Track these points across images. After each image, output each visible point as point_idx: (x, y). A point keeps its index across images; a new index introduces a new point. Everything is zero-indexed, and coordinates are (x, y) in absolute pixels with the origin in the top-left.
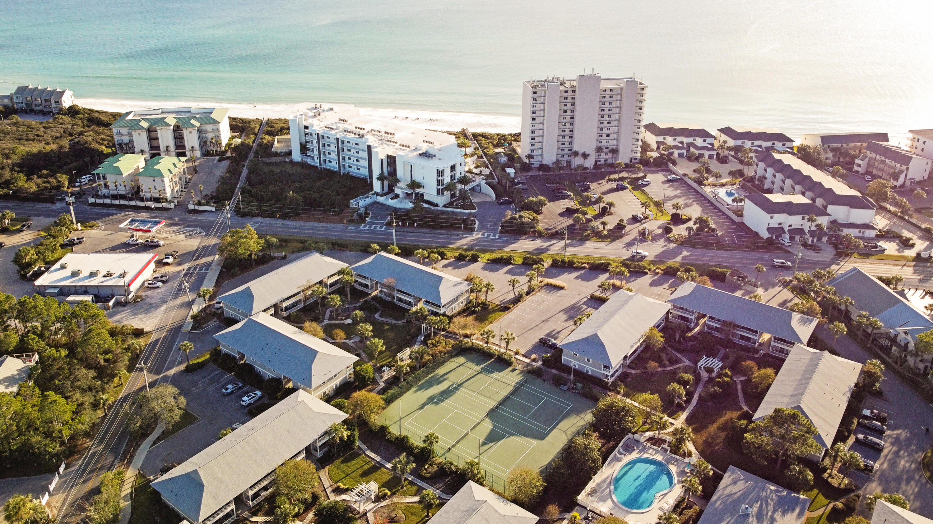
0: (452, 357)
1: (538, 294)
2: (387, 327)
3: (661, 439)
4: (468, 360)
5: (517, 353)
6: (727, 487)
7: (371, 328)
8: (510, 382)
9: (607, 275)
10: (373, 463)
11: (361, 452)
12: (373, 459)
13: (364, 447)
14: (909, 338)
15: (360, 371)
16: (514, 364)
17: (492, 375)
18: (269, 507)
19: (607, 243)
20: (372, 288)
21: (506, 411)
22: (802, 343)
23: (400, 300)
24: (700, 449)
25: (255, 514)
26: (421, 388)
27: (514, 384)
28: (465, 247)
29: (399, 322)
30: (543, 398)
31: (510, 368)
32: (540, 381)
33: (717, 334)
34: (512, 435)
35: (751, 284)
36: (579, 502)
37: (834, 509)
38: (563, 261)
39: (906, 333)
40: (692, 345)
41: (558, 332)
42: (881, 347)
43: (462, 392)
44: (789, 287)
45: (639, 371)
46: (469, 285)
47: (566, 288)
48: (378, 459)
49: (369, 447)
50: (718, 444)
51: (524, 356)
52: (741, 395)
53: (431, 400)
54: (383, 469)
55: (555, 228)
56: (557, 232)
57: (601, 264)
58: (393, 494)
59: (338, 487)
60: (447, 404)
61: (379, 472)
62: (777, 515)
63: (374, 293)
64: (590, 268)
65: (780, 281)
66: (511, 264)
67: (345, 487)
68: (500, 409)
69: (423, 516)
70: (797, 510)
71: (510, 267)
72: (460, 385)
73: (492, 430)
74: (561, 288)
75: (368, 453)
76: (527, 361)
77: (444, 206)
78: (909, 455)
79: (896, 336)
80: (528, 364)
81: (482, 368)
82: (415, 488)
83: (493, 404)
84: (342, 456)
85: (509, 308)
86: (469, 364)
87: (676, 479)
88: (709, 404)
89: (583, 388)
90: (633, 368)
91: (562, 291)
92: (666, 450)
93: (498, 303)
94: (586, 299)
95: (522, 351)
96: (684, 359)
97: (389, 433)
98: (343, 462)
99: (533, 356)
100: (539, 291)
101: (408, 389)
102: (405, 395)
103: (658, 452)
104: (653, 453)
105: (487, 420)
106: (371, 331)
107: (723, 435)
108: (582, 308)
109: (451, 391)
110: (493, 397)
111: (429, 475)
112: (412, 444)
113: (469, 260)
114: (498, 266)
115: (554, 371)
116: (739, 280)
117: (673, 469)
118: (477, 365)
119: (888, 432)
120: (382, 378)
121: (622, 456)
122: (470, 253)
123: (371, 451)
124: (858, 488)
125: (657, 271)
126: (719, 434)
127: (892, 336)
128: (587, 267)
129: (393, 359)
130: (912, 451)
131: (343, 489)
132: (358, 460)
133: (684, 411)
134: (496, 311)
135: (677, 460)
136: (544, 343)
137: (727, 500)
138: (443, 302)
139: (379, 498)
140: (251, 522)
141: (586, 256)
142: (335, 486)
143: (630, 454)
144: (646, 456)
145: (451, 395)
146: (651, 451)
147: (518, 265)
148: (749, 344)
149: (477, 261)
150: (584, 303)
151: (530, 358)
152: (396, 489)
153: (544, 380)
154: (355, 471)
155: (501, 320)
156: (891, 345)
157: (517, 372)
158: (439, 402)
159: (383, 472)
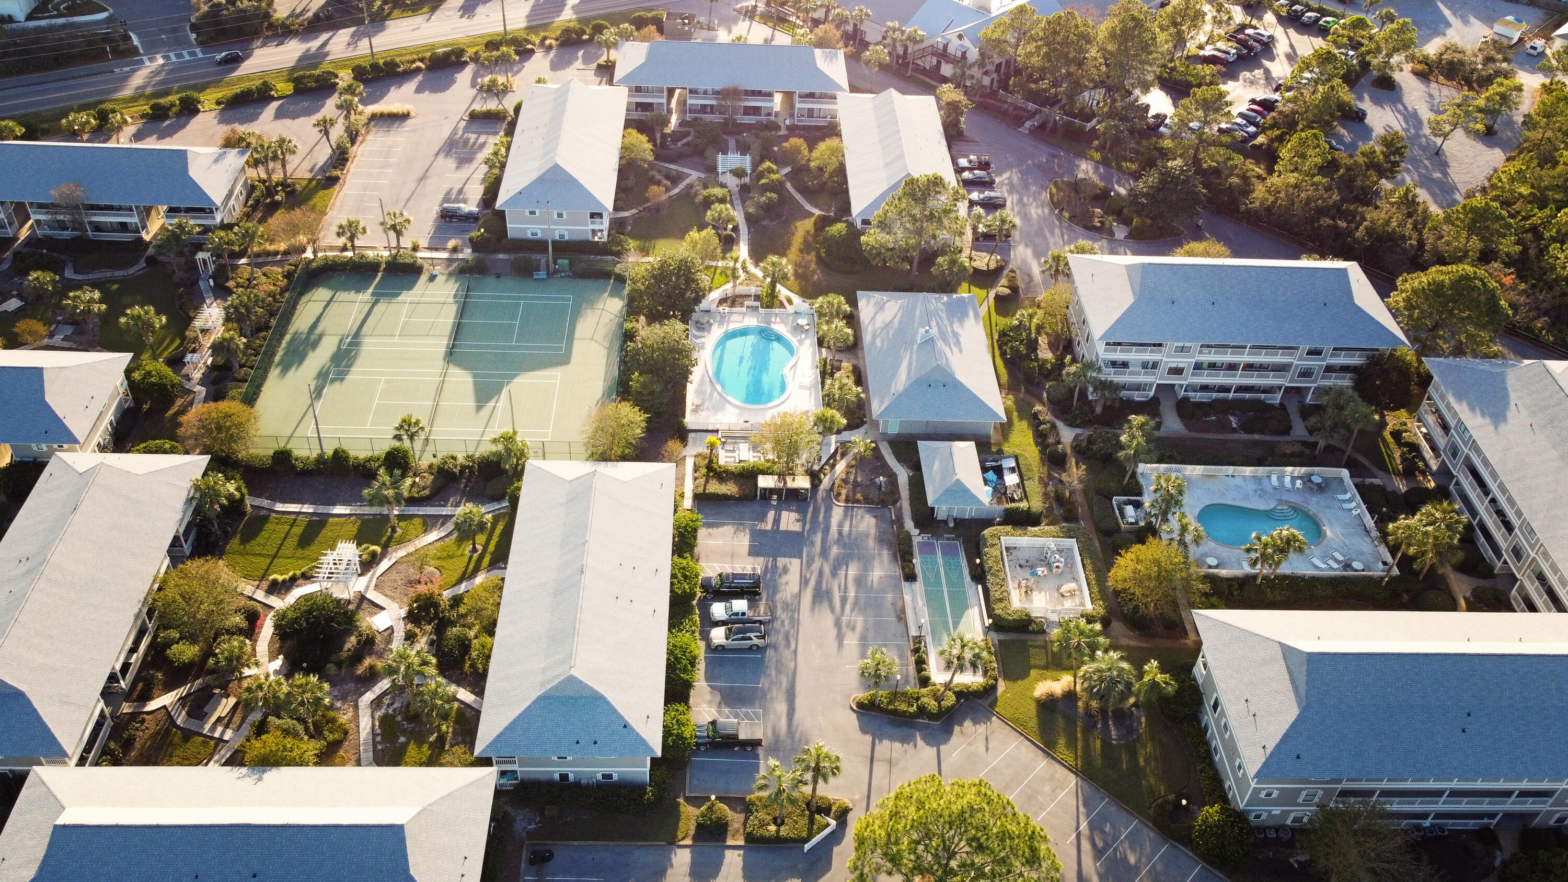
0: (301, 294)
1: (369, 138)
2: (115, 287)
3: (737, 296)
4: (336, 289)
5: (415, 248)
6: (873, 318)
7: (97, 295)
8: (442, 300)
9: (469, 70)
10: (303, 521)
11: (264, 512)
12: (299, 513)
13: (265, 503)
14: (966, 43)
15: (144, 379)
16: (426, 266)
17: (400, 298)
18: (164, 674)
19: (426, 16)
20: (11, 224)
21: (471, 347)
22: (845, 90)
23: (98, 227)
24: (797, 289)
25: (146, 697)
26: (286, 367)
27: (451, 300)
28: (149, 90)
29: (131, 271)
30: (518, 305)
31: (424, 278)
32: (491, 280)
33: (708, 117)
34: (513, 377)
35: (702, 28)
36: (690, 427)
37: (998, 298)
38: (375, 66)
39: (960, 37)
40: (684, 145)
41: (460, 191)
42: (924, 71)
43: (369, 345)
44: (757, 18)
45: (634, 211)
46: (242, 153)
47: (412, 114)
48: (308, 508)
49: (274, 499)
50: (814, 272)
51: (430, 249)
52: (798, 196)
53: (323, 378)
54: (331, 520)
55: (305, 10)
56: (316, 15)
57: (447, 55)
58: (385, 547)
59: (275, 582)
60: (357, 373)
61: (328, 528)
62: (956, 327)
63: (24, 233)
64: (429, 68)
65: (739, 11)
66: (273, 99)
67: (287, 577)
68: (460, 346)
69: (468, 554)
70: (971, 313)
71: (275, 105)
72: (357, 335)
73: (475, 383)
74: (405, 116)
75: (279, 507)
76: (445, 255)
77: (29, 18)
78: (1035, 200)
79: (945, 47)
80: (450, 261)
81: (373, 294)
82: (417, 521)
83: (441, 344)
84: (234, 534)
85: (337, 179)
86: (342, 296)
87: (793, 340)
88: (765, 222)
89: (571, 264)
90: (623, 210)
91: (409, 122)
92: (755, 309)
93: (309, 176)
94: (463, 124)
95: (423, 243)
96: (686, 170)
97: (296, 459)
98: (245, 540)
99: (451, 244)
100: (367, 132)
101: (264, 378)
102: (265, 389)
103: (744, 314)
104: (740, 318)
105: (454, 371)
106: (101, 302)
107: (812, 256)
108: (468, 139)
109: (348, 352)
110: (432, 333)
111: (427, 492)
112: (356, 458)
113: (179, 114)
114: (250, 110)
115: (501, 256)
116: (684, 24)
117: (780, 328)
118: (358, 291)
119: (997, 180)
120: (189, 379)
121: (703, 340)
122: (174, 98)
123: (284, 501)
124: (1007, 263)
125: (547, 42)
126: (808, 258)
127: (941, 47)
128: (423, 66)
129: (184, 339)
130: (1034, 193)
131: (284, 581)
132: (269, 527)
133: (738, 243)
134: (315, 191)
135: (776, 315)
136: (451, 217)
137: (888, 333)
138: (218, 200)
139: (367, 565)
140: (148, 713)
141: (404, 48)
142: (265, 585)
143: (709, 331)
144: (733, 326)
145: (355, 358)
146: (734, 317)
147: (287, 96)
148: (763, 118)
149: (198, 111)
150: (466, 129)
151: (444, 249)
152: (385, 539)
153: (498, 276)
154: (281, 545)
155: (338, 203)
156: (939, 63)
157: (440, 279)
158: (341, 376)
159: (337, 524)
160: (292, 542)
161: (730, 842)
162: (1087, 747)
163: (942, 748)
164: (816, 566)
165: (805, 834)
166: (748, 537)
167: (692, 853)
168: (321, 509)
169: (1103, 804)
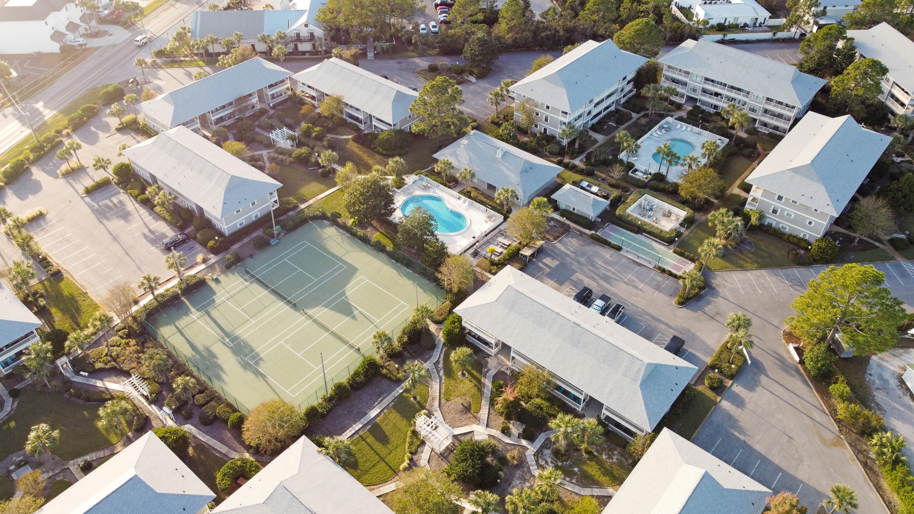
1: (37, 240)
4: (171, 323)
6: (459, 161)
8: (242, 287)
10: (365, 433)
12: (357, 431)
14: (312, 27)
16: (202, 278)
21: (298, 296)
30: (285, 262)
32: (250, 261)
33: (226, 123)
34: (343, 294)
43: (243, 333)
44: (164, 67)
47: (44, 211)
48: (357, 426)
53: (248, 366)
54: (377, 421)
58: (425, 408)
59: (406, 468)
60: (262, 350)
61: (382, 425)
64: (8, 183)
67: (406, 461)
68: (292, 300)
69: (463, 378)
72: (227, 335)
73: (331, 309)
74: (41, 215)
76: (203, 266)
80: (211, 267)
81: (198, 310)
82: (418, 386)
85: (58, 272)
86: (181, 323)
87: (430, 194)
91: (48, 217)
92: (395, 191)
93: (35, 281)
96: (258, 153)
97: (318, 408)
98: (354, 467)
99: (196, 259)
105: (310, 312)
108: (106, 205)
109: (238, 345)
110: (266, 304)
116: (136, 85)
117: (418, 193)
118: (186, 315)
125: (64, 133)
127: (294, 35)
131: (409, 464)
134: (55, 286)
137: (475, 162)
142: (403, 474)
145: (247, 345)
150: (95, 201)
151: (197, 264)
152: (417, 406)
153: (251, 256)
154: (376, 452)
155: (84, 284)
156: (296, 46)
157: (222, 278)
158: (257, 359)
159: (384, 420)
160: (378, 446)
161: (729, 385)
162: (750, 258)
163: (721, 295)
164: (585, 270)
165: (743, 359)
166: (548, 280)
167: (725, 400)
168: (364, 420)
169: (780, 271)
